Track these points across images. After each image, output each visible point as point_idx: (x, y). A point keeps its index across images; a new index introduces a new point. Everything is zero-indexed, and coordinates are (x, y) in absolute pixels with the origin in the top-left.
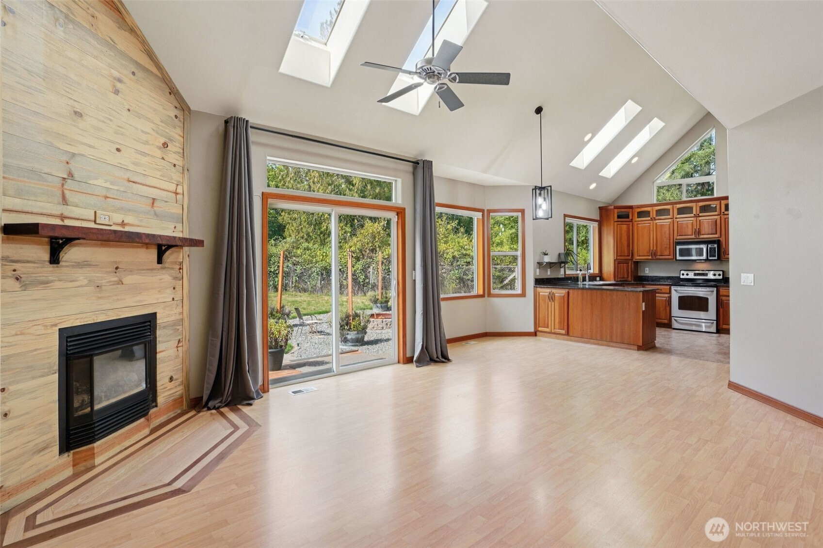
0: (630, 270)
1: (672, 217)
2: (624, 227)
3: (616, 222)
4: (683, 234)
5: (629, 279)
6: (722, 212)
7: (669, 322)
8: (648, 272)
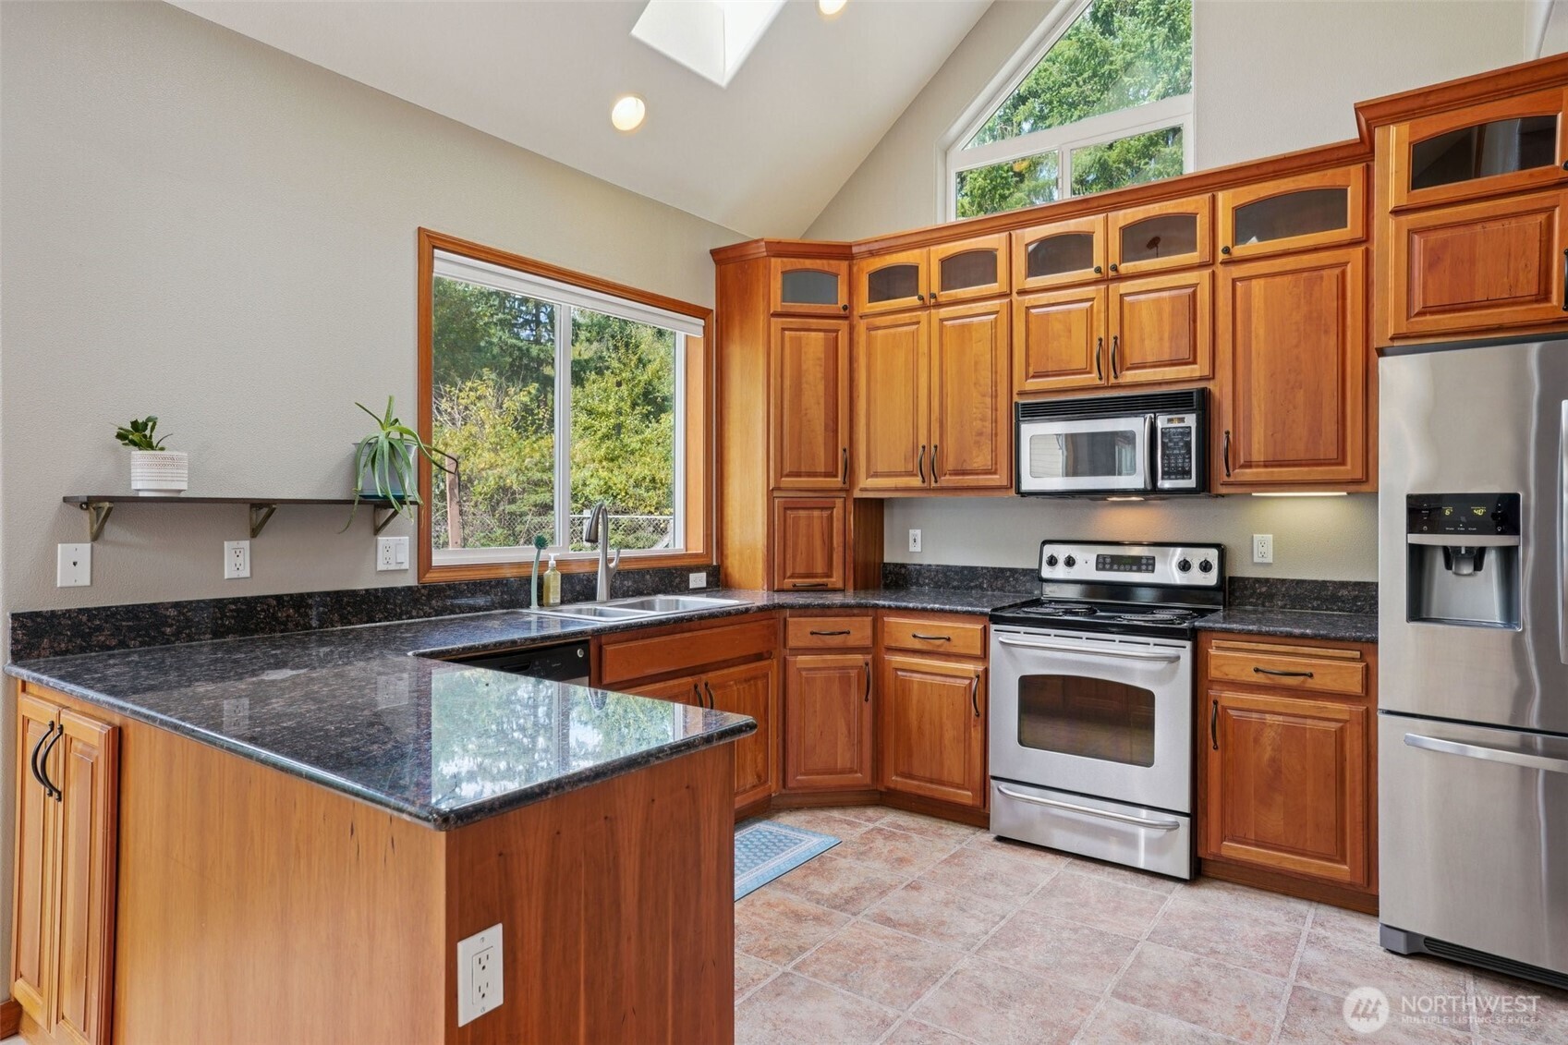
0: (837, 540)
1: (1005, 289)
2: (815, 342)
3: (776, 315)
4: (1051, 367)
5: (836, 580)
6: (1221, 247)
7: (978, 803)
8: (918, 548)
